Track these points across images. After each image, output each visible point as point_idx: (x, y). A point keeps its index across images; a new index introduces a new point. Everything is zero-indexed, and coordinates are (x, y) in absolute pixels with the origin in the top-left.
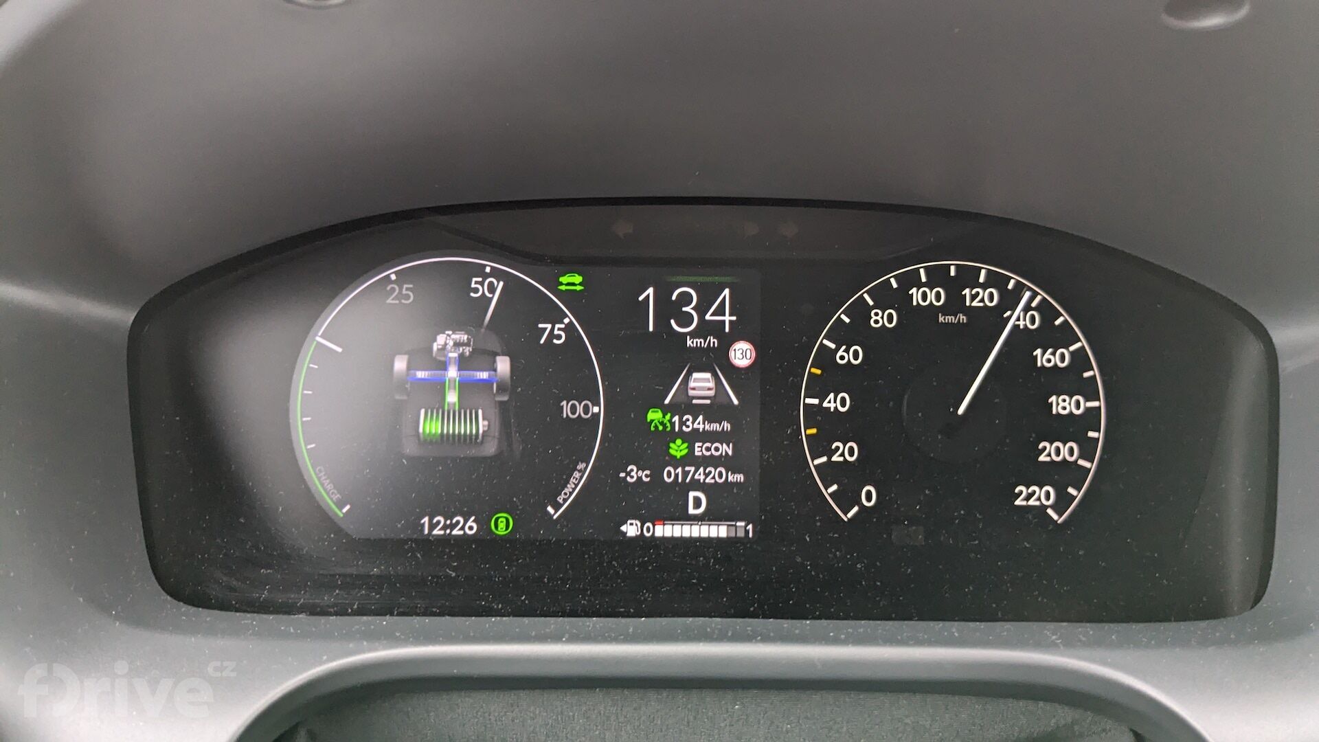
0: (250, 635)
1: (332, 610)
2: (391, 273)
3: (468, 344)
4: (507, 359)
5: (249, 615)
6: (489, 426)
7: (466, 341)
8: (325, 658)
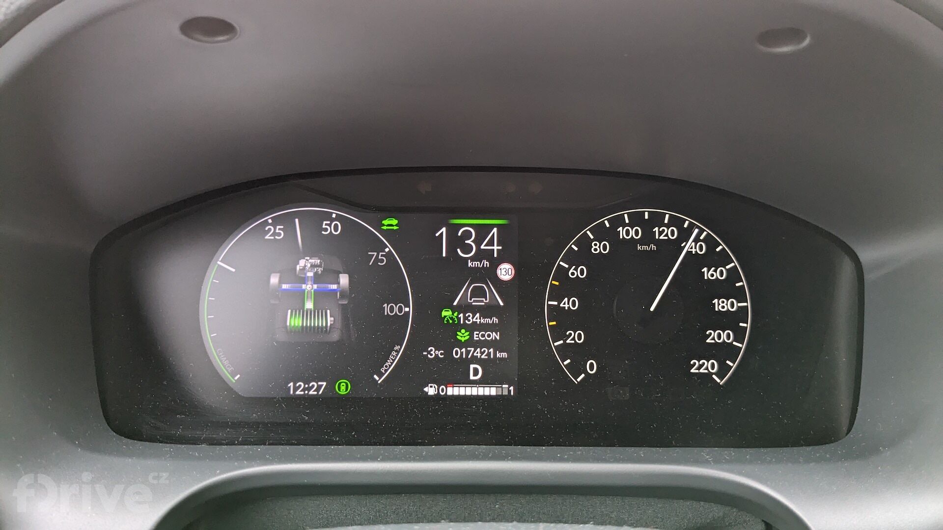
0: (168, 457)
1: (225, 442)
2: (269, 219)
3: (320, 266)
4: (347, 276)
5: (168, 445)
6: (334, 321)
7: (319, 264)
8: (218, 472)
